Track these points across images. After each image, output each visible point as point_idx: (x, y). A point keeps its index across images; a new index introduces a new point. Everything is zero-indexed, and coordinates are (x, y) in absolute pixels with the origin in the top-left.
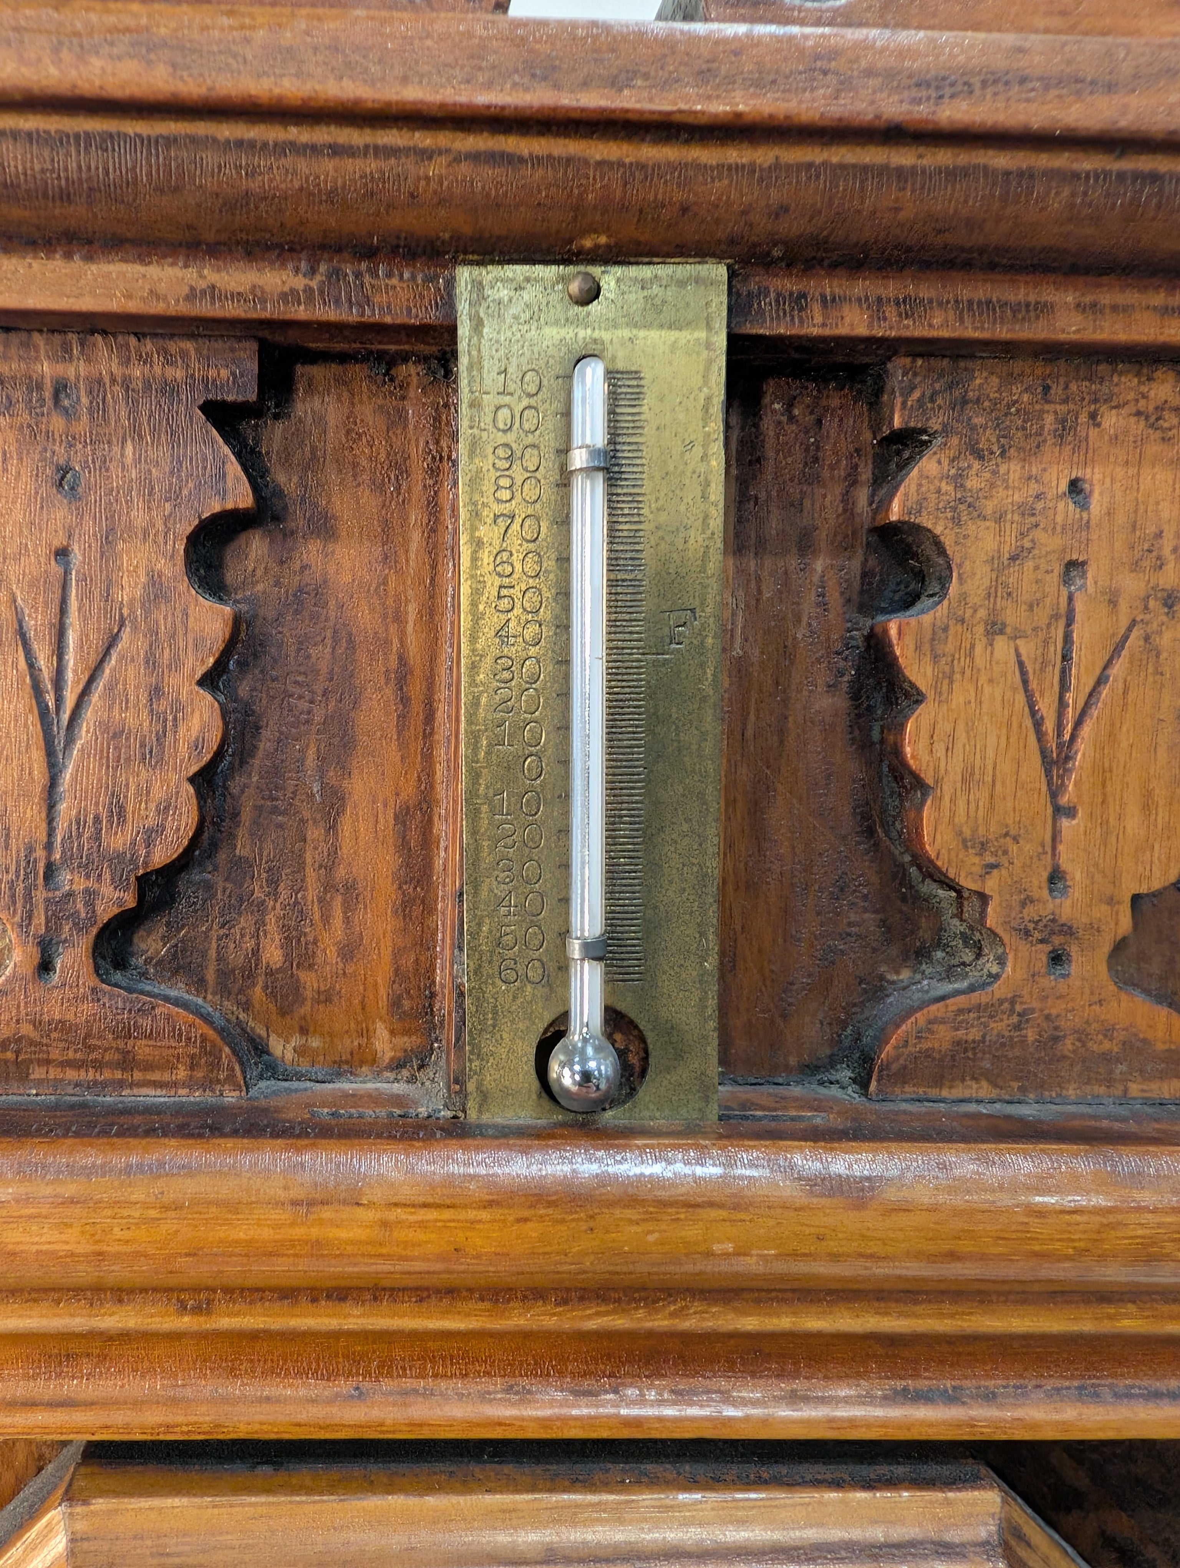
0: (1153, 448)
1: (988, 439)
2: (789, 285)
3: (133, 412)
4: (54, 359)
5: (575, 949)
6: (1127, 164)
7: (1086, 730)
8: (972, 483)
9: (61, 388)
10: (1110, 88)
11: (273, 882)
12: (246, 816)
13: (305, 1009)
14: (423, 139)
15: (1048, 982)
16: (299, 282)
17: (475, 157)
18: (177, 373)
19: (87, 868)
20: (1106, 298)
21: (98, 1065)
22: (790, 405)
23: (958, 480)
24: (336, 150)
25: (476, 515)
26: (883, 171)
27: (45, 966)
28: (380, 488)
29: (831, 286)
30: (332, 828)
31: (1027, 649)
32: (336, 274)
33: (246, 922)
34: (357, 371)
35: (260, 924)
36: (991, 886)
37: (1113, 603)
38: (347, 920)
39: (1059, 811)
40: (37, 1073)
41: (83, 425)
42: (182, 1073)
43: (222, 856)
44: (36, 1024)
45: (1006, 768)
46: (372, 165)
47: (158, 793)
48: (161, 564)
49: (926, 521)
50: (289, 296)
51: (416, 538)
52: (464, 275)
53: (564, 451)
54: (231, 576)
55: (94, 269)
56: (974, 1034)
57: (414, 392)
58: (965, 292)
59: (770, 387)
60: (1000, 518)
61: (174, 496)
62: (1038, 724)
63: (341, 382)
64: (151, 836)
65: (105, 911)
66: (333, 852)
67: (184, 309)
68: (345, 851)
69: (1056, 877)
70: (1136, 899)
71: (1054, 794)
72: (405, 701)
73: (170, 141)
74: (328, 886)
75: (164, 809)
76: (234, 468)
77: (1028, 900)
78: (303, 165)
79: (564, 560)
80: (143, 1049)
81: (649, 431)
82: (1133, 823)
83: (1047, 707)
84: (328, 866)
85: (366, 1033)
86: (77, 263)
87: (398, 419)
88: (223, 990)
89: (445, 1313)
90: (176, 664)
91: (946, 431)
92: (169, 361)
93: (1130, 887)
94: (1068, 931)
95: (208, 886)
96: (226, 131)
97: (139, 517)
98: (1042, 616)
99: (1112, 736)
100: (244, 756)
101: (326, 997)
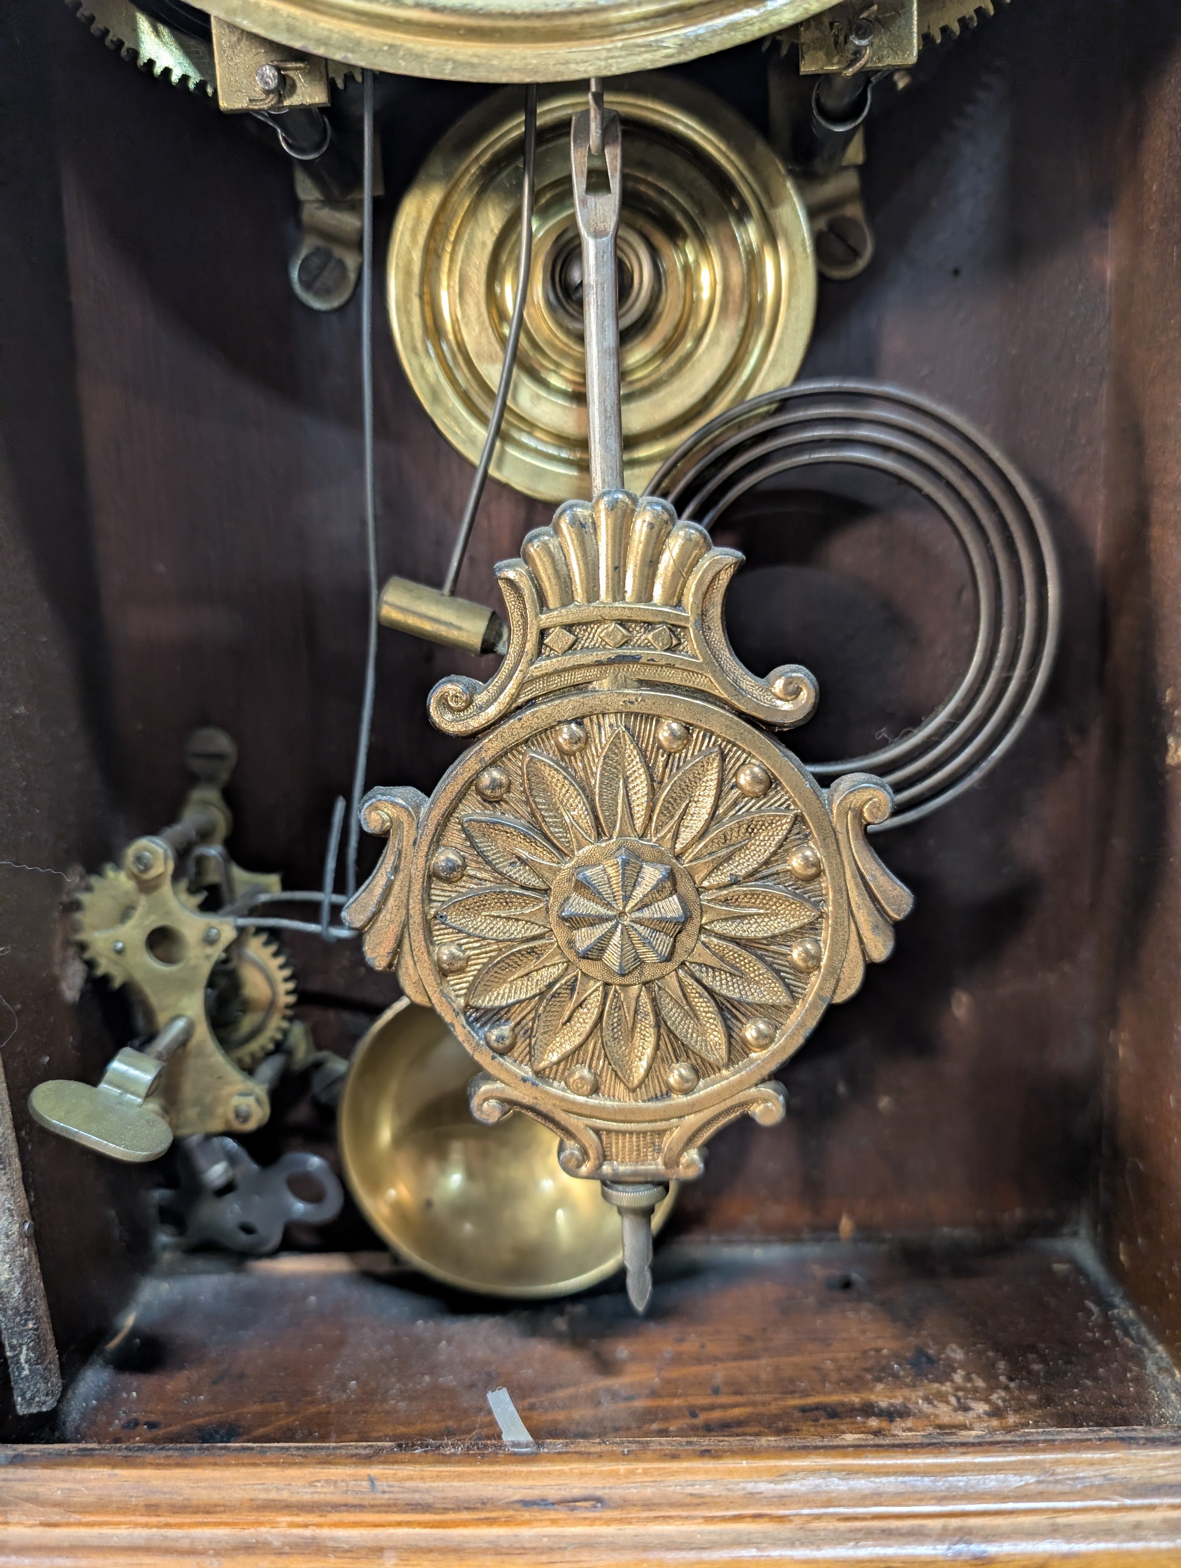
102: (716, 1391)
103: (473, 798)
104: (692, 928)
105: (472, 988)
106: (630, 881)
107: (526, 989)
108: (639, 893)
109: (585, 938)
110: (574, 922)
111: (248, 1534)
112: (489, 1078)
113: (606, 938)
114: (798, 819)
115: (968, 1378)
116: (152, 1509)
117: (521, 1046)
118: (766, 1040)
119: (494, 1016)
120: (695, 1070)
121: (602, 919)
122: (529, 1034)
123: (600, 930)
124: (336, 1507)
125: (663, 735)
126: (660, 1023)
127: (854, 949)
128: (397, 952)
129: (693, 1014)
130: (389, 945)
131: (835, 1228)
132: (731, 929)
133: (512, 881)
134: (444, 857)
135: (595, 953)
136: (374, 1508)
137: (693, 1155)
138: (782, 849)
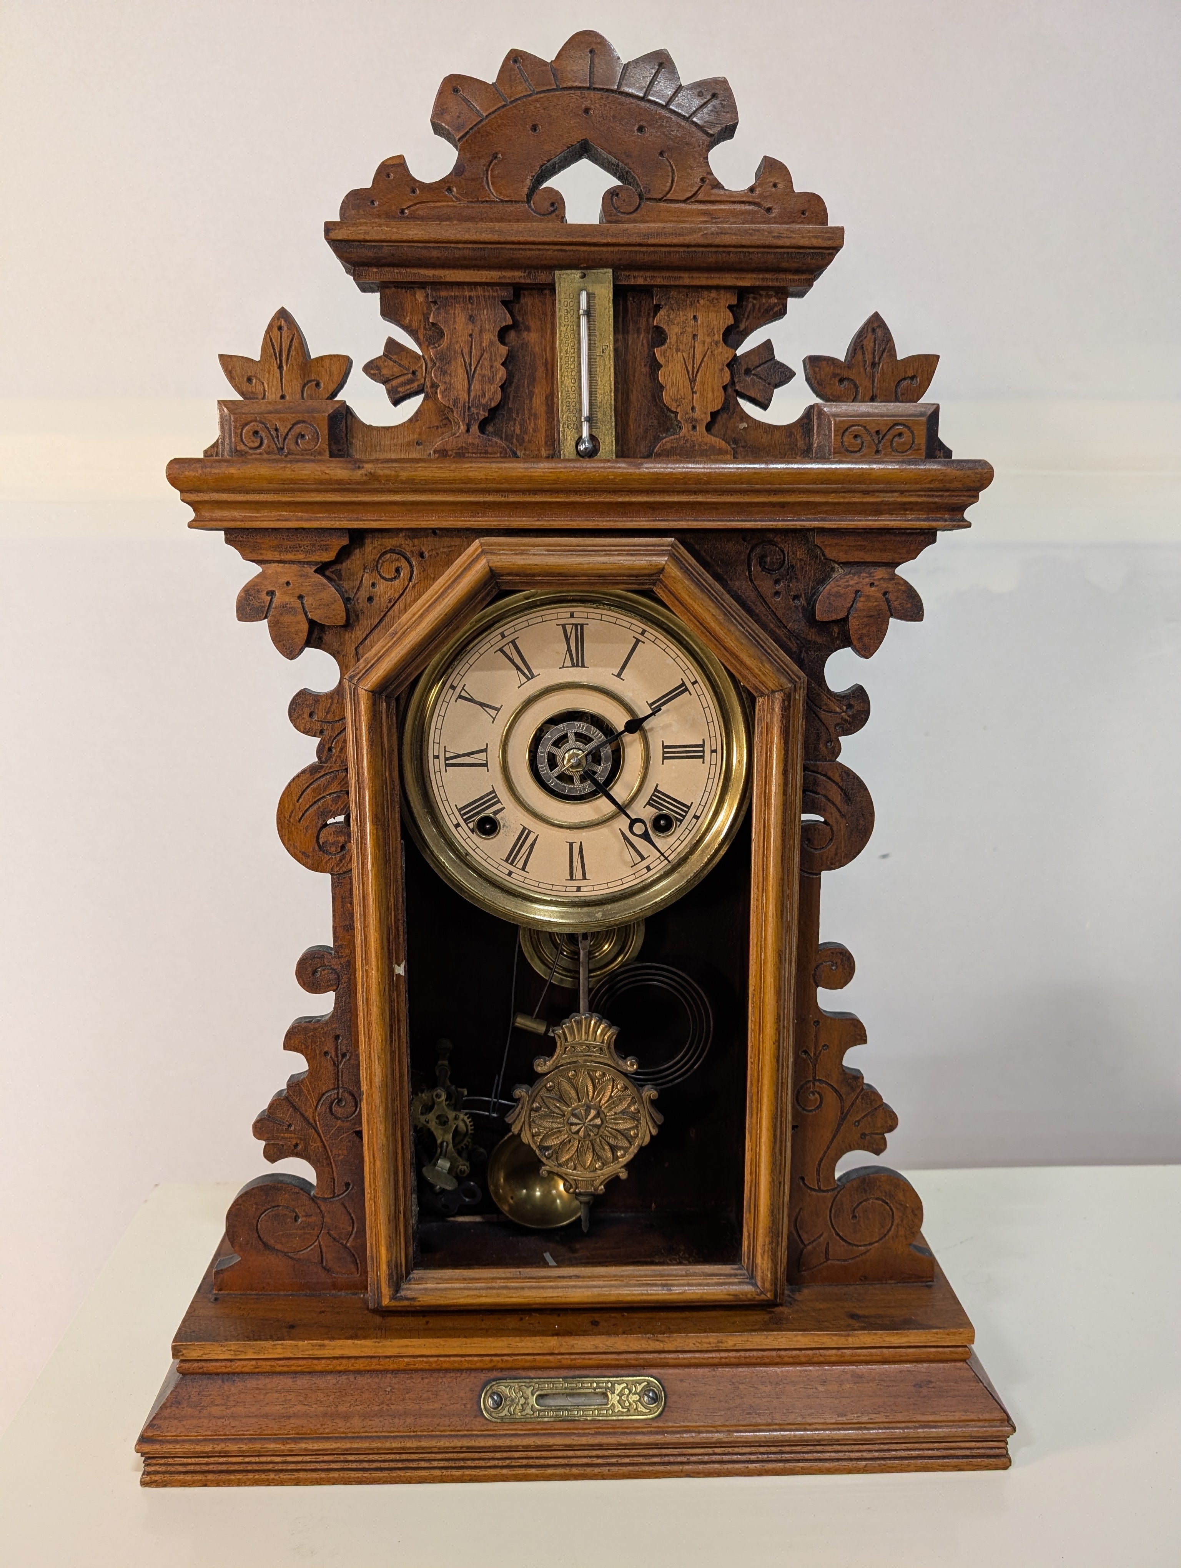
0: (712, 308)
1: (675, 306)
2: (626, 273)
3: (486, 302)
4: (469, 291)
5: (583, 420)
6: (690, 249)
7: (699, 374)
8: (671, 317)
9: (470, 297)
10: (682, 235)
11: (518, 414)
12: (511, 398)
13: (525, 444)
14: (548, 247)
15: (692, 432)
16: (522, 274)
17: (558, 250)
18: (495, 294)
19: (477, 407)
20: (695, 275)
21: (480, 453)
22: (633, 298)
23: (668, 316)
24: (530, 250)
25: (560, 325)
26: (640, 252)
27: (468, 431)
28: (540, 319)
29: (636, 273)
30: (531, 401)
31: (685, 355)
32: (530, 273)
33: (511, 423)
34: (534, 292)
35: (515, 423)
36: (678, 410)
37: (704, 344)
38: (535, 423)
39: (693, 392)
40: (467, 455)
41: (475, 306)
42: (498, 455)
43: (506, 407)
44: (466, 444)
45: (681, 382)
46: (537, 252)
47: (492, 390)
48: (492, 338)
49: (662, 325)
50: (520, 277)
51: (549, 331)
52: (557, 272)
53: (578, 311)
54: (506, 341)
55: (479, 273)
56: (675, 445)
57: (548, 296)
58: (664, 274)
59: (629, 294)
60: (678, 324)
61: (495, 322)
62: (688, 372)
63: (531, 294)
64: (491, 400)
65: (481, 418)
66: (531, 407)
67: (498, 281)
68: (534, 406)
69: (693, 408)
70: (711, 413)
71: (692, 389)
72: (547, 370)
73: (497, 249)
74: (530, 414)
75: (494, 393)
76: (508, 315)
77: (687, 413)
78: (523, 253)
79: (579, 335)
80: (490, 450)
81: (597, 306)
82: (710, 395)
83: (690, 368)
84: (530, 409)
85: (539, 450)
86: (476, 272)
87: (544, 303)
88: (506, 439)
89: (557, 497)
90: (496, 360)
91: (666, 304)
92: (493, 291)
93: (710, 410)
94: (696, 420)
95: (503, 415)
96: (508, 246)
97: (487, 327)
98: (688, 347)
99: (705, 375)
100: (511, 383)
101: (530, 441)
102: (607, 1258)
103: (544, 1089)
104: (604, 1126)
105: (541, 1140)
106: (587, 1113)
107: (557, 1142)
108: (589, 1118)
109: (574, 1129)
110: (572, 1124)
111: (490, 1285)
112: (544, 1165)
113: (580, 1129)
114: (633, 1098)
115: (684, 1254)
116: (465, 1279)
117: (554, 1156)
118: (623, 1156)
119: (548, 1148)
120: (603, 1163)
121: (579, 1124)
122: (557, 1153)
123: (578, 1127)
124: (511, 1278)
125: (597, 1074)
126: (594, 1150)
127: (648, 1132)
128: (521, 1130)
129: (604, 1149)
130: (519, 1128)
131: (650, 1207)
132: (615, 1127)
133: (554, 1113)
134: (536, 1105)
135: (578, 1132)
136: (521, 1278)
137: (602, 1187)
138: (629, 1106)
